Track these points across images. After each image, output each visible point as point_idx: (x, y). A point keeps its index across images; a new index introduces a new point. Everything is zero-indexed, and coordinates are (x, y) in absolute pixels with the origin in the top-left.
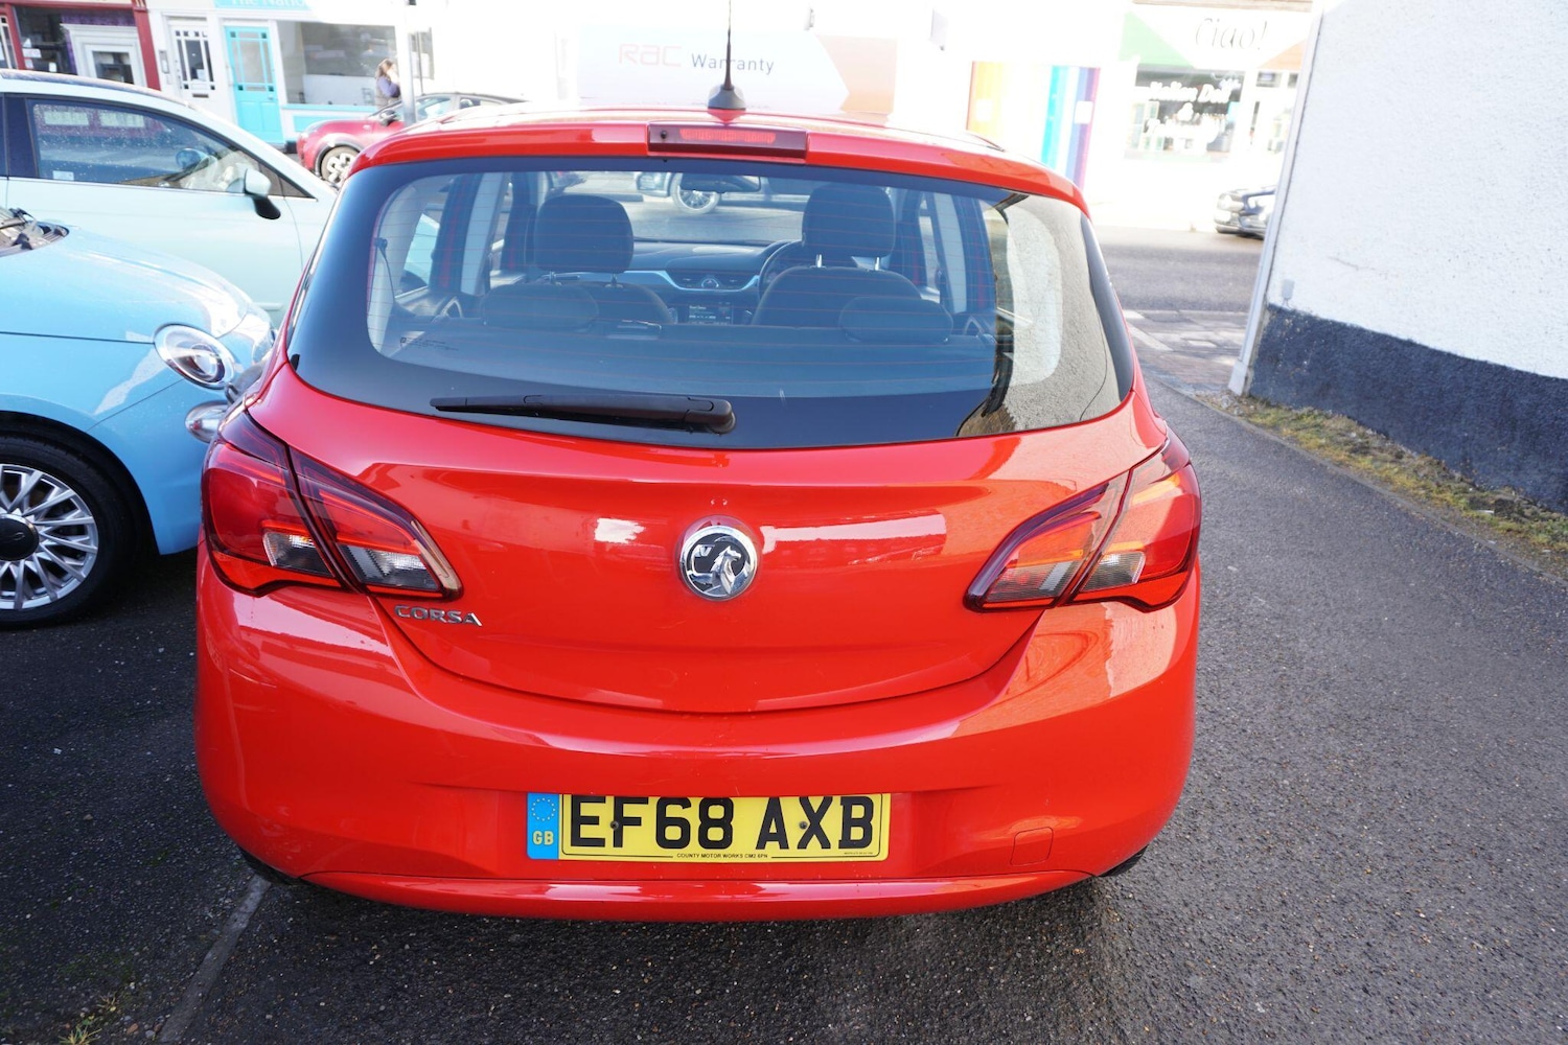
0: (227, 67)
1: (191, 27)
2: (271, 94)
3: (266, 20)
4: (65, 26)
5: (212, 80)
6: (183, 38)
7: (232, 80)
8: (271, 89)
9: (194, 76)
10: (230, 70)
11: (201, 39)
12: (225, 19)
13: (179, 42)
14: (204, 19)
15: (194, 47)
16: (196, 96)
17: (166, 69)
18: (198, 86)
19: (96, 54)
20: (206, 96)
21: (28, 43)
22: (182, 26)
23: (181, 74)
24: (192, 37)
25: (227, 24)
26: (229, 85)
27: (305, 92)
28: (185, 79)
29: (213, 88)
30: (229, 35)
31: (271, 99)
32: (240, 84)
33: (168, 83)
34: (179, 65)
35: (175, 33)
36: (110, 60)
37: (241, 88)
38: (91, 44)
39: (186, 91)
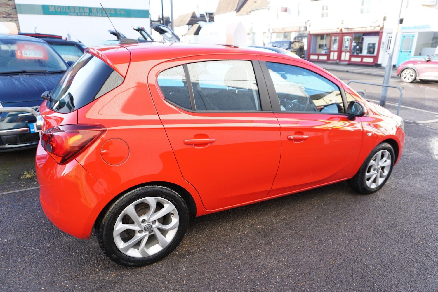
0: (399, 46)
2: (409, 53)
3: (415, 32)
4: (364, 37)
7: (399, 49)
8: (410, 52)
12: (403, 33)
13: (389, 40)
16: (388, 54)
17: (383, 47)
19: (369, 44)
21: (354, 42)
23: (386, 48)
26: (398, 51)
27: (422, 53)
28: (387, 49)
30: (403, 37)
31: (409, 55)
32: (402, 50)
33: (382, 50)
34: (387, 46)
35: (388, 37)
36: (371, 45)
37: (401, 52)
38: (368, 41)
39: (386, 52)
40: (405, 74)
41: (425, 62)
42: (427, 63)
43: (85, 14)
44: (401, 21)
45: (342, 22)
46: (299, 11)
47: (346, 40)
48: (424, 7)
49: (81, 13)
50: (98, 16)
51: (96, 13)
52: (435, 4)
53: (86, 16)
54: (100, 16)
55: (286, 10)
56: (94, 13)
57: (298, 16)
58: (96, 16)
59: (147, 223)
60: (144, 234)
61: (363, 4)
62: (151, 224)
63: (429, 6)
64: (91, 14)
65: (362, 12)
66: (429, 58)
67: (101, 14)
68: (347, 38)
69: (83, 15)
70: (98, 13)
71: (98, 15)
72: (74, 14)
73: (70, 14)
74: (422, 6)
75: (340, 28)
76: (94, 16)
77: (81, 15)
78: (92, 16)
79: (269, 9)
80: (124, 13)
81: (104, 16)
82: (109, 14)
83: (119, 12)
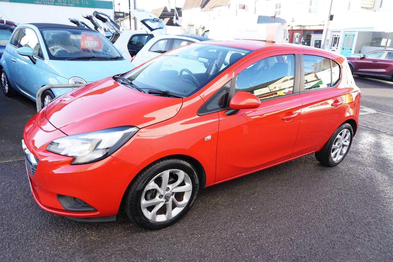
1: (336, 34)
2: (350, 51)
3: (355, 32)
4: (312, 34)
5: (337, 47)
6: (334, 37)
7: (342, 47)
8: (351, 49)
9: (334, 46)
10: (342, 44)
11: (338, 37)
12: (345, 32)
13: (333, 38)
14: (340, 32)
15: (336, 39)
16: (332, 51)
17: (327, 44)
18: (334, 48)
19: (316, 41)
20: (335, 51)
21: (303, 38)
22: (334, 34)
23: (331, 45)
24: (336, 36)
25: (346, 33)
27: (361, 51)
28: (331, 46)
29: (337, 49)
30: (345, 35)
31: (350, 52)
32: (344, 48)
33: (327, 47)
34: (331, 43)
35: (332, 35)
36: (318, 42)
37: (343, 49)
38: (315, 38)
39: (330, 49)
41: (360, 58)
43: (51, 3)
44: (331, 18)
45: (293, 20)
46: (255, 8)
47: (296, 37)
48: (363, 9)
49: (46, 2)
50: (63, 6)
51: (61, 3)
52: (372, 7)
53: (52, 5)
54: (65, 6)
55: (244, 8)
56: (59, 3)
57: (255, 13)
58: (61, 5)
61: (311, 4)
63: (367, 8)
64: (56, 3)
65: (310, 11)
66: (364, 55)
67: (66, 4)
68: (297, 34)
69: (49, 3)
70: (63, 2)
71: (63, 4)
72: (40, 2)
73: (35, 2)
74: (361, 8)
75: (291, 26)
76: (59, 5)
77: (47, 4)
78: (57, 5)
79: (229, 7)
80: (89, 4)
81: (69, 5)
82: (74, 4)
83: (84, 3)
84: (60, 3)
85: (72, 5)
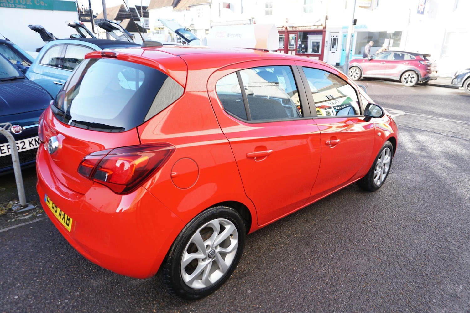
0: (341, 45)
1: (335, 34)
4: (308, 36)
5: (337, 48)
6: (333, 38)
7: (342, 48)
9: (333, 47)
10: (342, 46)
11: (337, 38)
12: (344, 32)
13: (332, 39)
14: (338, 32)
15: (335, 40)
16: (332, 52)
17: (326, 46)
18: (333, 50)
19: (313, 42)
20: (334, 53)
21: (299, 40)
22: (333, 34)
23: (330, 47)
24: (335, 37)
25: (344, 33)
26: (341, 50)
27: (361, 52)
28: (331, 48)
29: (337, 50)
30: (344, 36)
32: (344, 49)
33: (326, 49)
34: (330, 45)
35: (331, 36)
36: (316, 44)
37: (343, 50)
38: (312, 40)
39: (330, 51)
40: (351, 72)
41: (368, 60)
42: (370, 61)
44: (355, 22)
45: (287, 20)
46: (242, 8)
47: (292, 39)
48: (360, 8)
50: (9, 7)
52: (369, 5)
54: (12, 7)
55: (228, 7)
56: (3, 3)
57: (242, 13)
58: (6, 7)
59: (210, 249)
60: (207, 261)
61: (305, 3)
62: (214, 249)
63: (365, 7)
65: (305, 10)
66: (372, 57)
67: (13, 5)
68: (292, 36)
70: (8, 3)
71: (9, 5)
75: (285, 26)
76: (4, 7)
79: (210, 6)
80: (45, 5)
81: (17, 7)
82: (24, 5)
83: (38, 3)
84: (5, 4)
85: (22, 6)
